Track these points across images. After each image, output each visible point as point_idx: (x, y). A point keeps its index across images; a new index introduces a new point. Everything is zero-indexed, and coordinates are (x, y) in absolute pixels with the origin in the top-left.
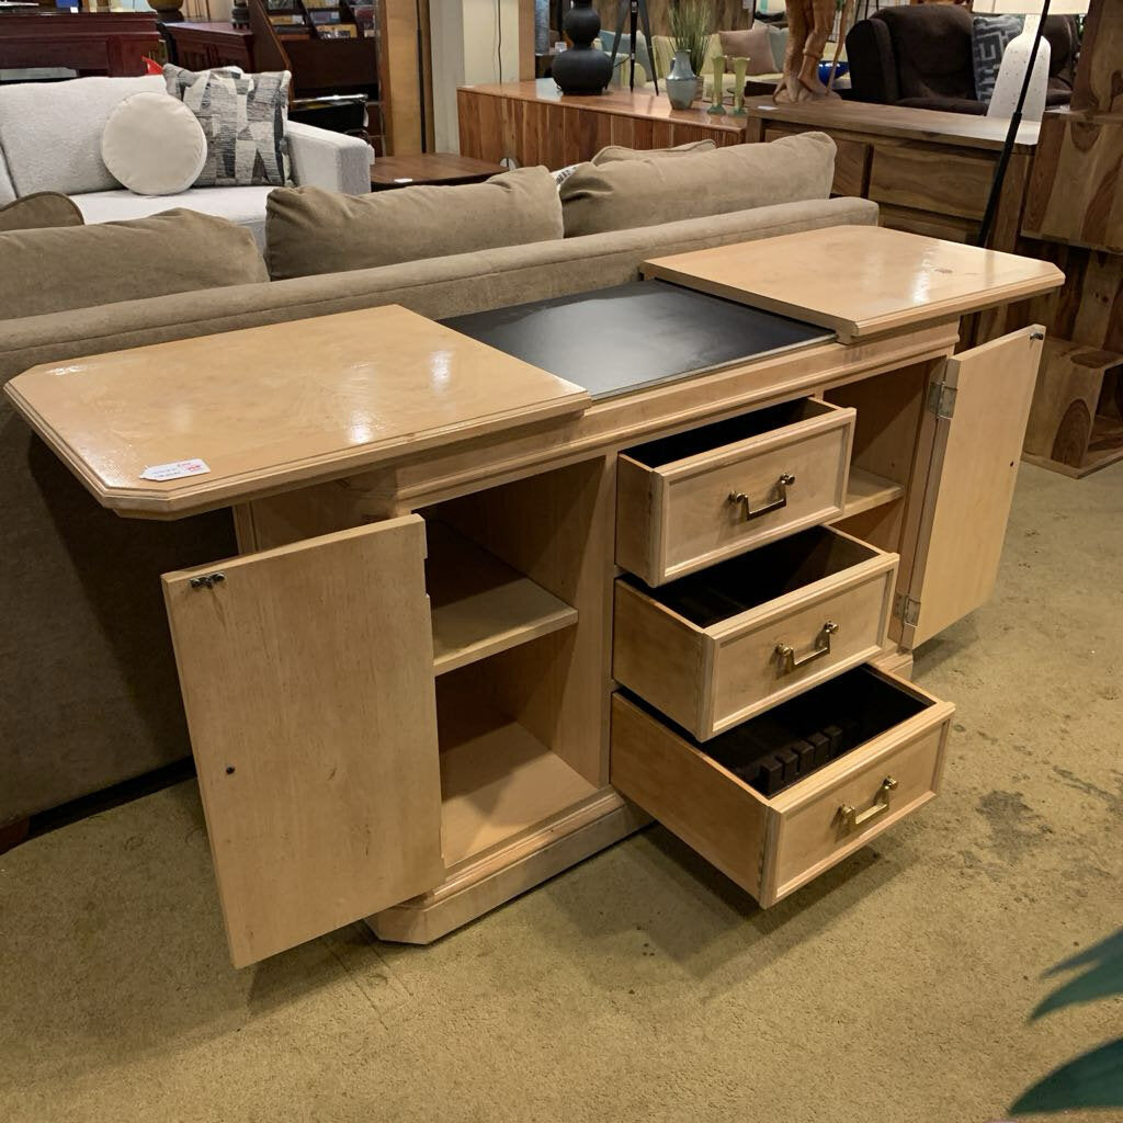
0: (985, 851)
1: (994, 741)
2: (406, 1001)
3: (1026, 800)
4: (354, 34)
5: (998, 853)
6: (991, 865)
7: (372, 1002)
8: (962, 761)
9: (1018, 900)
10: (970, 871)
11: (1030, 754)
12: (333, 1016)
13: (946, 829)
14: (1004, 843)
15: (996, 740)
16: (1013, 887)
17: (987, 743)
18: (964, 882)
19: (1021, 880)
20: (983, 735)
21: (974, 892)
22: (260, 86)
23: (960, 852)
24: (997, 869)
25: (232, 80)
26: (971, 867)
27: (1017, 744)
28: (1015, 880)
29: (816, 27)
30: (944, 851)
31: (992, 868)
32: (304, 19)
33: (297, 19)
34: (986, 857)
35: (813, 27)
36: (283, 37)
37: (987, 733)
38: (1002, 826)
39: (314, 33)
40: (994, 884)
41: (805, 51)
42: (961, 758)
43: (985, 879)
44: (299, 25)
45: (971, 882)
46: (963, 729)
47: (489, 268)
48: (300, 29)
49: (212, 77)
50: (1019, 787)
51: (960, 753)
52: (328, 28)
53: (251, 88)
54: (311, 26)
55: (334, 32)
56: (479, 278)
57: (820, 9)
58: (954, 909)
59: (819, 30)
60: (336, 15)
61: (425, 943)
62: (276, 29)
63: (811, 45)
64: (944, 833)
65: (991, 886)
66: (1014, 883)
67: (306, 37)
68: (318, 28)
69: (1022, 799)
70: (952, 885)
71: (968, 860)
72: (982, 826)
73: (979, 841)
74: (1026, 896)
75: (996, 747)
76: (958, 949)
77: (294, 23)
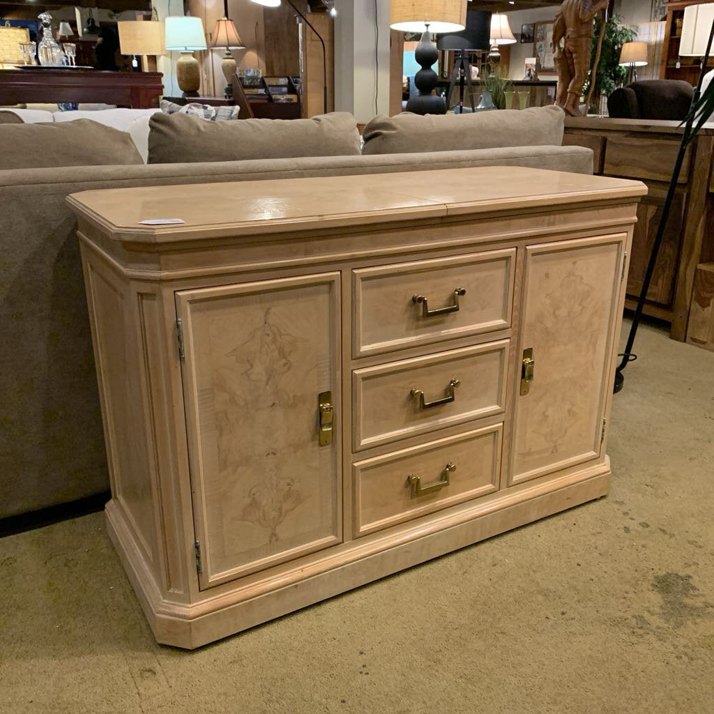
0: (655, 617)
1: (672, 536)
2: (164, 692)
3: (695, 581)
4: (295, 100)
5: (665, 619)
6: (659, 628)
7: (139, 690)
8: (644, 549)
9: (679, 657)
10: (641, 632)
11: (700, 547)
12: (106, 698)
13: (624, 598)
14: (672, 611)
15: (674, 535)
16: (675, 647)
17: (666, 537)
18: (634, 639)
19: (683, 641)
20: (663, 531)
21: (641, 648)
22: (219, 114)
23: (634, 616)
24: (664, 631)
25: (202, 110)
26: (641, 628)
27: (691, 539)
28: (679, 641)
29: (576, 75)
30: (621, 614)
31: (660, 631)
32: (265, 91)
33: (262, 91)
34: (656, 621)
35: (574, 75)
36: (252, 101)
37: (668, 530)
38: (671, 598)
39: (270, 99)
40: (659, 643)
41: (568, 90)
42: (643, 546)
43: (652, 638)
44: (261, 95)
45: (641, 640)
46: (648, 526)
47: (295, 166)
48: (264, 97)
49: (190, 108)
50: (688, 571)
51: (644, 542)
52: (278, 97)
53: (213, 115)
54: (269, 95)
55: (282, 99)
56: (287, 172)
57: (579, 63)
58: (623, 660)
59: (578, 77)
60: (285, 89)
61: (190, 648)
62: (247, 97)
63: (573, 87)
64: (622, 600)
65: (657, 645)
66: (676, 643)
67: (266, 101)
68: (274, 97)
69: (691, 580)
70: (624, 641)
71: (639, 622)
72: (656, 599)
73: (652, 609)
74: (686, 654)
75: (673, 540)
76: (623, 692)
77: (259, 93)
